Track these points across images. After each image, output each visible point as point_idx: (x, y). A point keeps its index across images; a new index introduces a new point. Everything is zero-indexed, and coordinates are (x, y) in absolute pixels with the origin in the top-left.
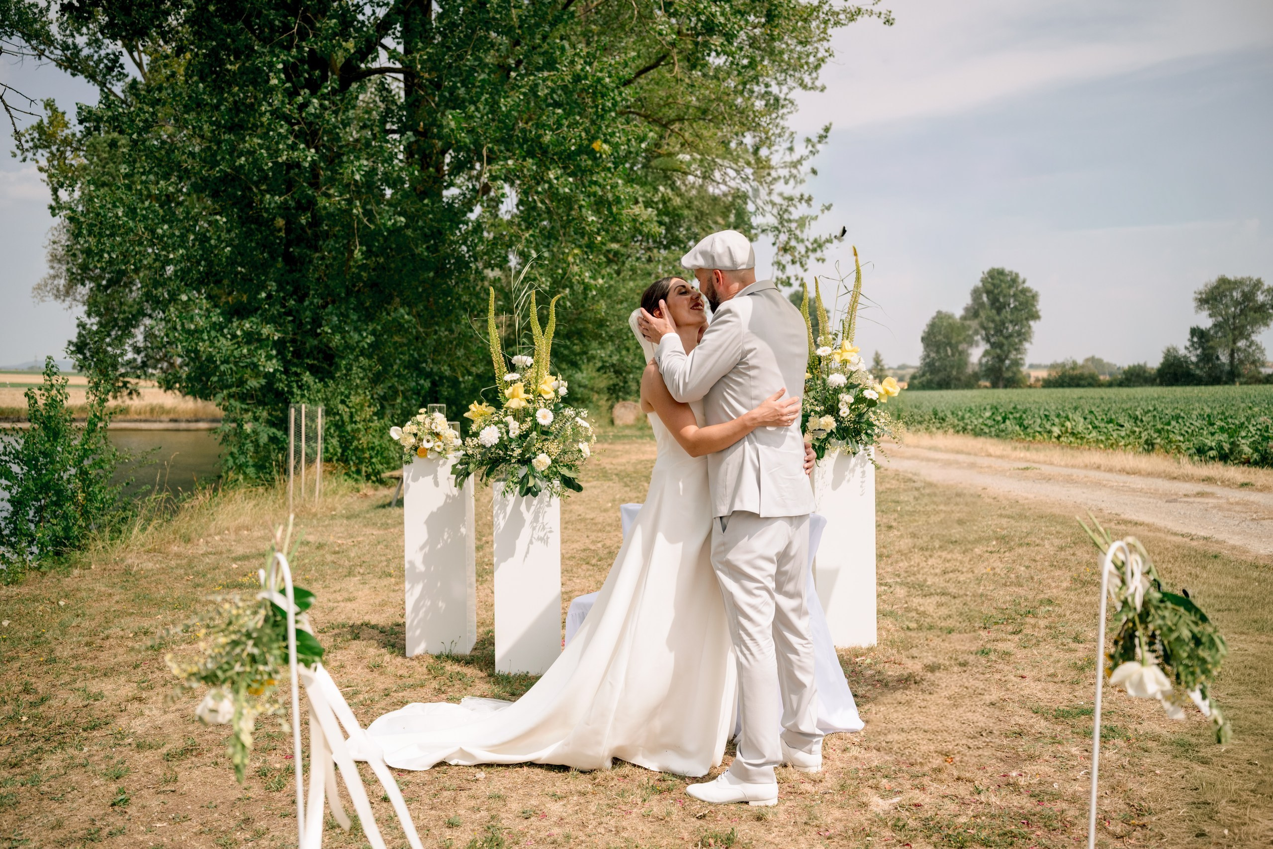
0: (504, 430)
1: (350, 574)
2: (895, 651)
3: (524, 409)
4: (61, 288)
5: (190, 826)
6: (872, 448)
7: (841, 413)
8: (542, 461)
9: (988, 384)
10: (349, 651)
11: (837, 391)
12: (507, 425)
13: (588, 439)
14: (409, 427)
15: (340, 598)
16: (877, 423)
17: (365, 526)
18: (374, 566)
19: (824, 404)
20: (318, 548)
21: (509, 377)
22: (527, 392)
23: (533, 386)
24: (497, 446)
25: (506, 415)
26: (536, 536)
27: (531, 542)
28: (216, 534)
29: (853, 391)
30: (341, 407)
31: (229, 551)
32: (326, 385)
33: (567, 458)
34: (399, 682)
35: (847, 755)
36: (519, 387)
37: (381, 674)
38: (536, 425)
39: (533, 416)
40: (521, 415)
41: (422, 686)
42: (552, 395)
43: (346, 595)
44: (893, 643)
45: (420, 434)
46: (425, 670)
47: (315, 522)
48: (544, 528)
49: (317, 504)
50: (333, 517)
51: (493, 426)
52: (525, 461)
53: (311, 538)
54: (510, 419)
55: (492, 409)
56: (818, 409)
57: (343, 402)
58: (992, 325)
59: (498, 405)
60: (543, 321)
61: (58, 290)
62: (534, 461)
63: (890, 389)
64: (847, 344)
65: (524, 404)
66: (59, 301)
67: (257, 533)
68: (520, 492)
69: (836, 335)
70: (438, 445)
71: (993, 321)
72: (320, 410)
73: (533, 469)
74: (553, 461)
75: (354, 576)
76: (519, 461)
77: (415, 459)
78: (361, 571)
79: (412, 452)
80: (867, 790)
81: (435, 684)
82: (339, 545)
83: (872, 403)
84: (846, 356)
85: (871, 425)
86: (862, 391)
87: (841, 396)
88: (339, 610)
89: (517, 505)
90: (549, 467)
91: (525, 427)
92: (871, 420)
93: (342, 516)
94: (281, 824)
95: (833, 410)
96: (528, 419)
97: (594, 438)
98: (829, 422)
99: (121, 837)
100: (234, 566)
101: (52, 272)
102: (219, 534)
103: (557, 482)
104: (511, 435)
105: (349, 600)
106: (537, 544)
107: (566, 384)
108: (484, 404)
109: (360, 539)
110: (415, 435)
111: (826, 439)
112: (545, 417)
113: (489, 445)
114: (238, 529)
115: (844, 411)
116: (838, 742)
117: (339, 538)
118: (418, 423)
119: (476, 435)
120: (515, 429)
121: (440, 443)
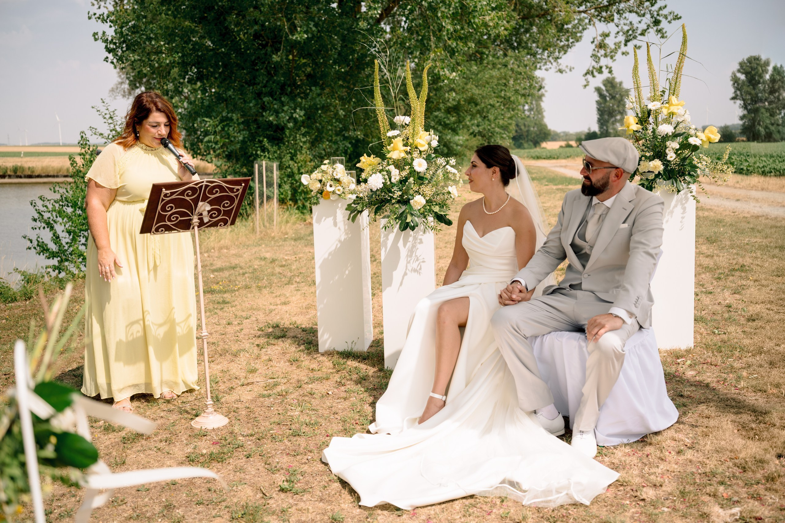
0: (387, 177)
1: (289, 283)
2: (710, 354)
3: (404, 159)
4: (126, 90)
5: (124, 511)
6: (693, 187)
7: (668, 158)
8: (418, 201)
9: (745, 139)
10: (276, 347)
11: (666, 138)
12: (389, 173)
13: (456, 182)
14: (316, 175)
15: (279, 302)
16: (699, 165)
17: (306, 246)
18: (307, 276)
19: (652, 150)
20: (271, 262)
21: (391, 134)
22: (405, 145)
23: (410, 141)
24: (382, 190)
25: (388, 164)
26: (410, 268)
27: (405, 274)
28: (205, 252)
29: (680, 139)
30: (291, 163)
31: (212, 264)
32: (279, 148)
33: (438, 199)
34: (311, 375)
35: (681, 458)
36: (399, 143)
37: (298, 367)
38: (413, 172)
39: (411, 164)
40: (399, 165)
41: (327, 379)
42: (426, 147)
43: (283, 299)
44: (707, 347)
45: (323, 179)
46: (331, 366)
47: (273, 242)
48: (417, 260)
49: (275, 231)
50: (285, 240)
51: (378, 174)
52: (405, 202)
53: (268, 255)
54: (392, 168)
55: (378, 160)
56: (648, 154)
57: (292, 159)
58: (748, 97)
59: (383, 157)
60: (418, 86)
61: (124, 92)
62: (411, 201)
63: (712, 137)
64: (674, 99)
65: (403, 155)
66: (126, 99)
67: (233, 252)
68: (400, 227)
69: (664, 92)
70: (338, 189)
71: (750, 94)
72: (275, 165)
73: (411, 208)
74: (427, 201)
75: (292, 284)
76: (399, 202)
77: (321, 200)
78: (298, 280)
79: (319, 195)
80: (706, 498)
81: (337, 377)
82: (286, 260)
83: (695, 148)
84: (673, 109)
85: (694, 167)
86: (687, 138)
87: (668, 143)
88: (277, 311)
89: (396, 240)
90: (425, 206)
91: (404, 174)
92: (695, 162)
93: (292, 239)
94: (196, 511)
95: (660, 155)
96: (407, 167)
97: (461, 181)
98: (657, 165)
99: (67, 520)
100: (212, 276)
101: (120, 80)
102: (207, 252)
103: (431, 219)
104: (393, 180)
105: (285, 304)
106: (410, 275)
107: (437, 138)
108: (372, 156)
109: (301, 255)
110: (320, 181)
111: (654, 179)
112: (420, 165)
113: (374, 189)
114: (221, 248)
115: (671, 156)
116: (673, 444)
117: (287, 255)
118: (323, 171)
119: (365, 181)
120: (396, 175)
121: (340, 188)
